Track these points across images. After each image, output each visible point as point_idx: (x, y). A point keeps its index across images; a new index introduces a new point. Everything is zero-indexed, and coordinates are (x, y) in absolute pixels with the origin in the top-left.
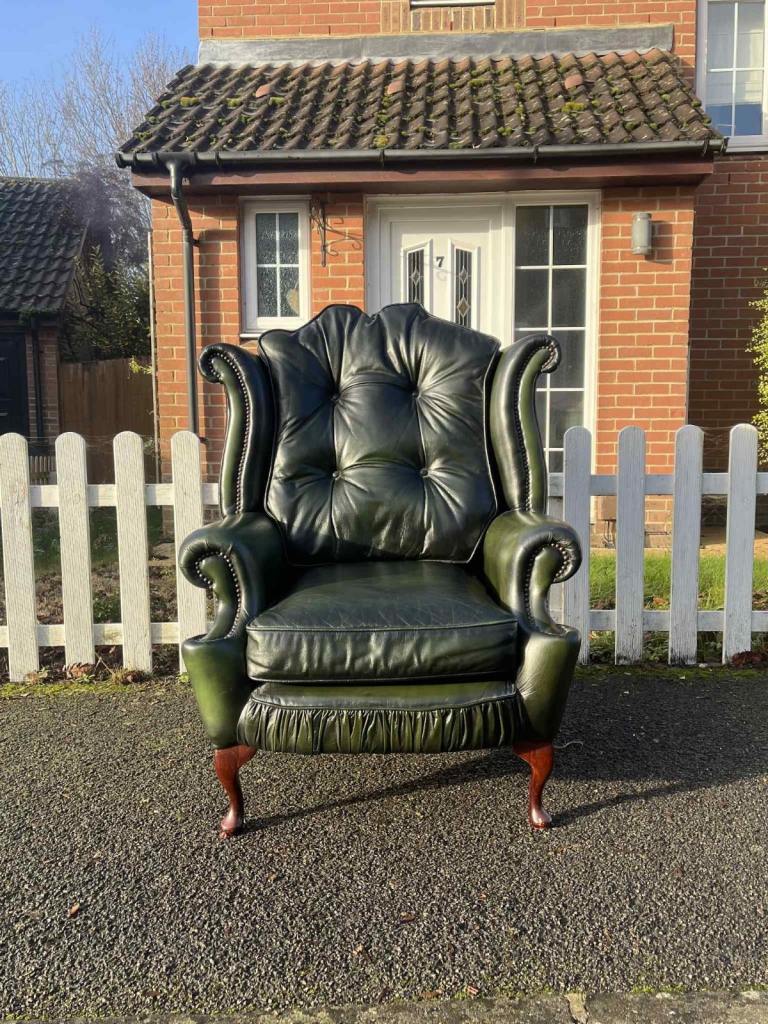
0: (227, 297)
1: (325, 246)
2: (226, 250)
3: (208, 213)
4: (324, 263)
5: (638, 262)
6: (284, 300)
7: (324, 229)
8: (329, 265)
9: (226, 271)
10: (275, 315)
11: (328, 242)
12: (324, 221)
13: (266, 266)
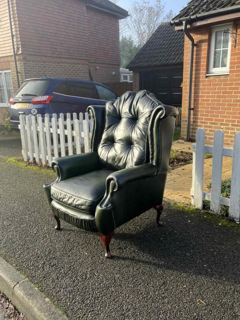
0: (203, 62)
1: (236, 41)
2: (204, 46)
3: (200, 34)
4: (235, 47)
6: (222, 61)
7: (236, 34)
8: (237, 47)
9: (204, 54)
10: (219, 67)
11: (237, 39)
12: (236, 31)
13: (217, 50)
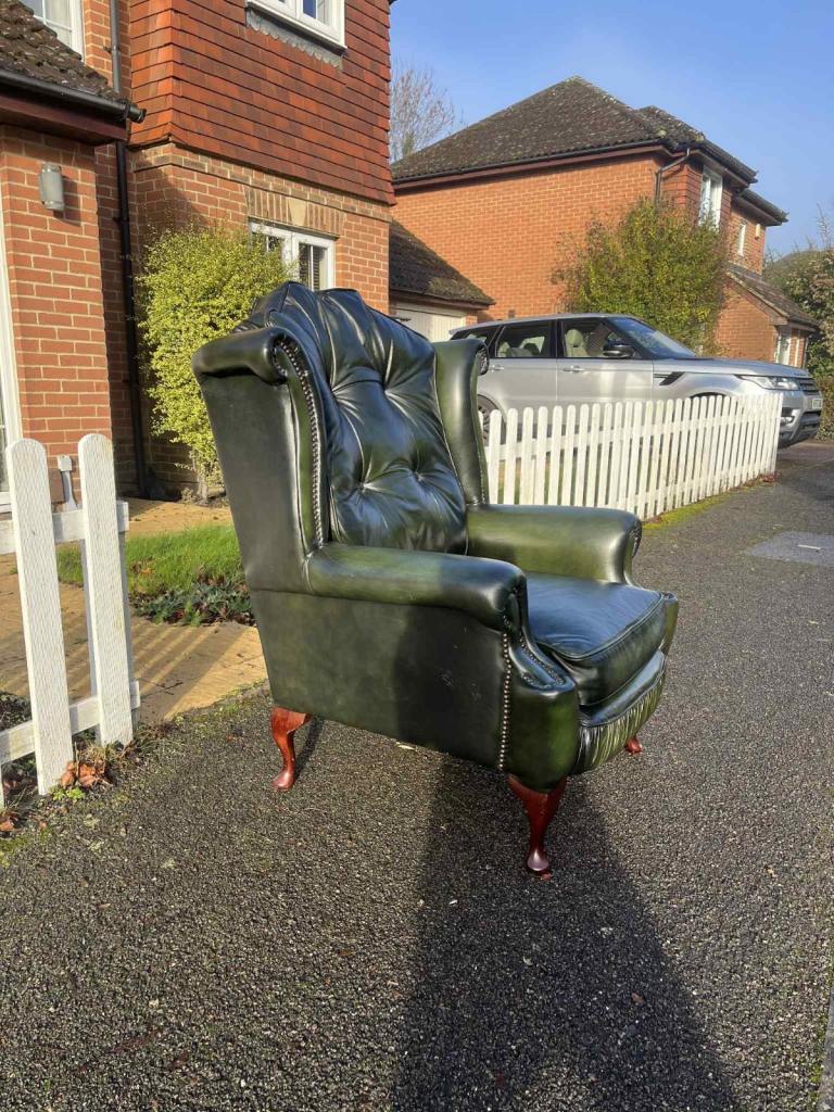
5: (47, 218)
